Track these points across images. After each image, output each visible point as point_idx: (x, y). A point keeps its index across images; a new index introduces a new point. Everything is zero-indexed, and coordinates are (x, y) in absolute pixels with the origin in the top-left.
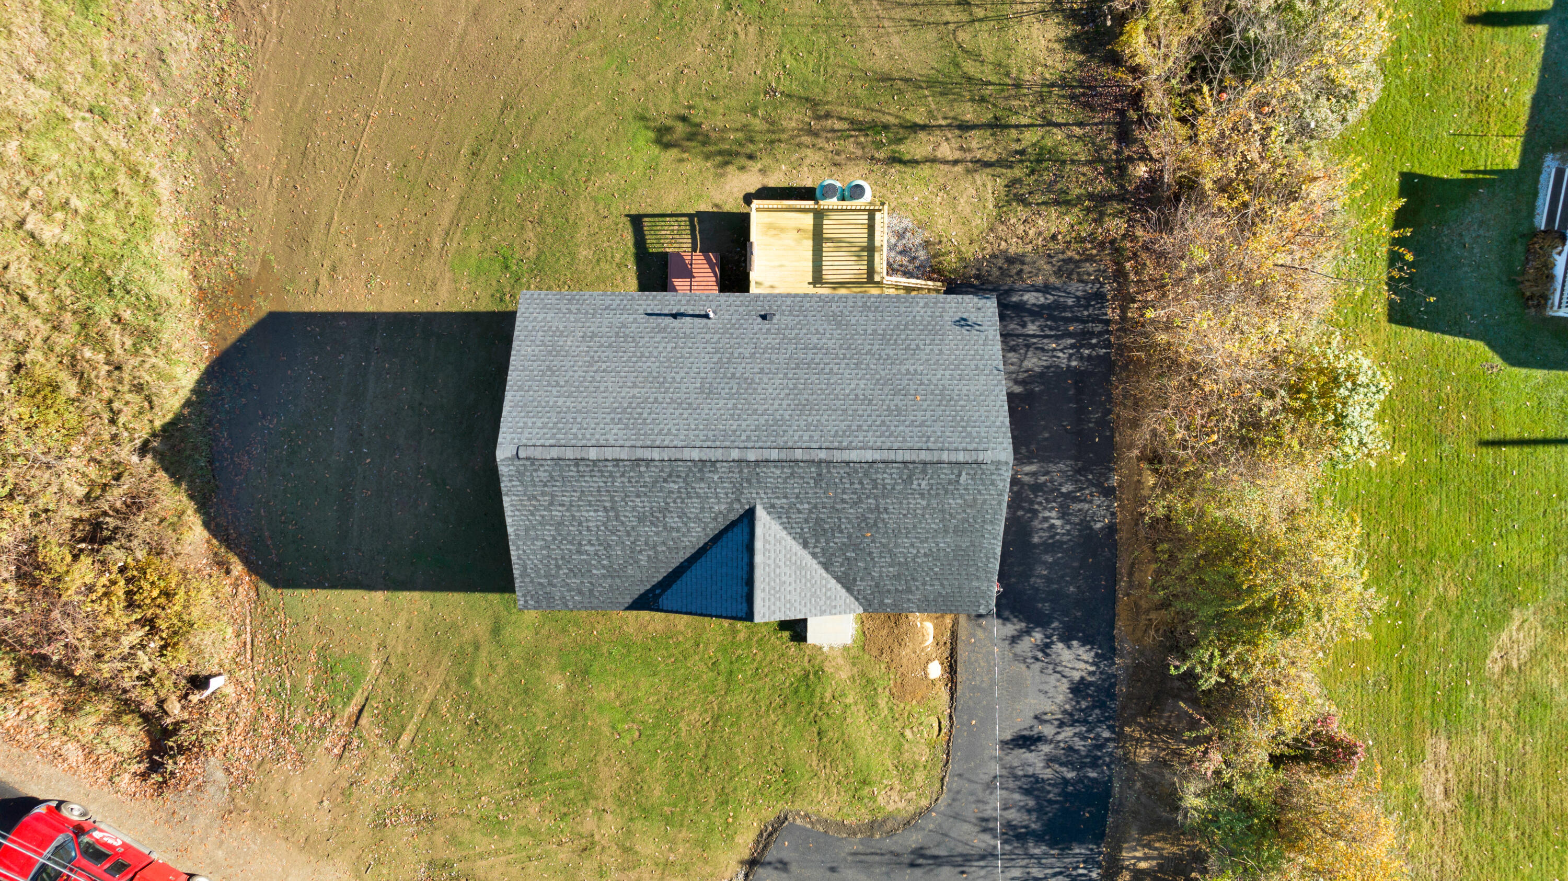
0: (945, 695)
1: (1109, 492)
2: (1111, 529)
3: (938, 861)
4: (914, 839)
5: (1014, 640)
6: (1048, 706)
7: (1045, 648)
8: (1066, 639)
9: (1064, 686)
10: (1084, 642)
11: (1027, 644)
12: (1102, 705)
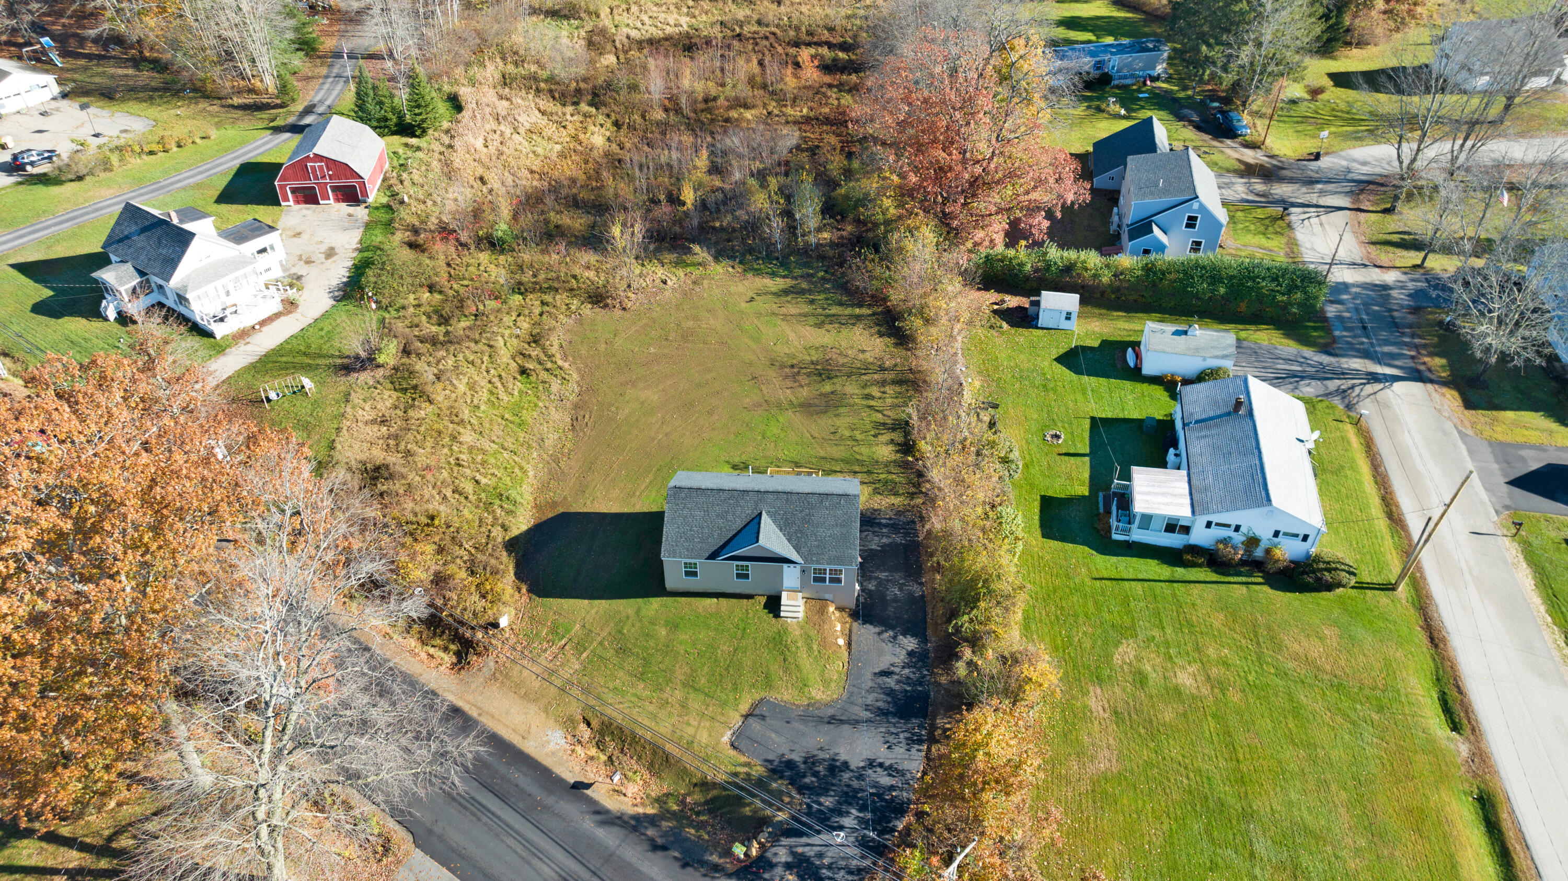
0: (846, 654)
1: (921, 584)
2: (923, 596)
3: (842, 722)
4: (830, 712)
5: (879, 634)
6: (896, 660)
7: (895, 638)
8: (904, 635)
9: (904, 652)
10: (912, 636)
11: (886, 635)
12: (922, 661)
